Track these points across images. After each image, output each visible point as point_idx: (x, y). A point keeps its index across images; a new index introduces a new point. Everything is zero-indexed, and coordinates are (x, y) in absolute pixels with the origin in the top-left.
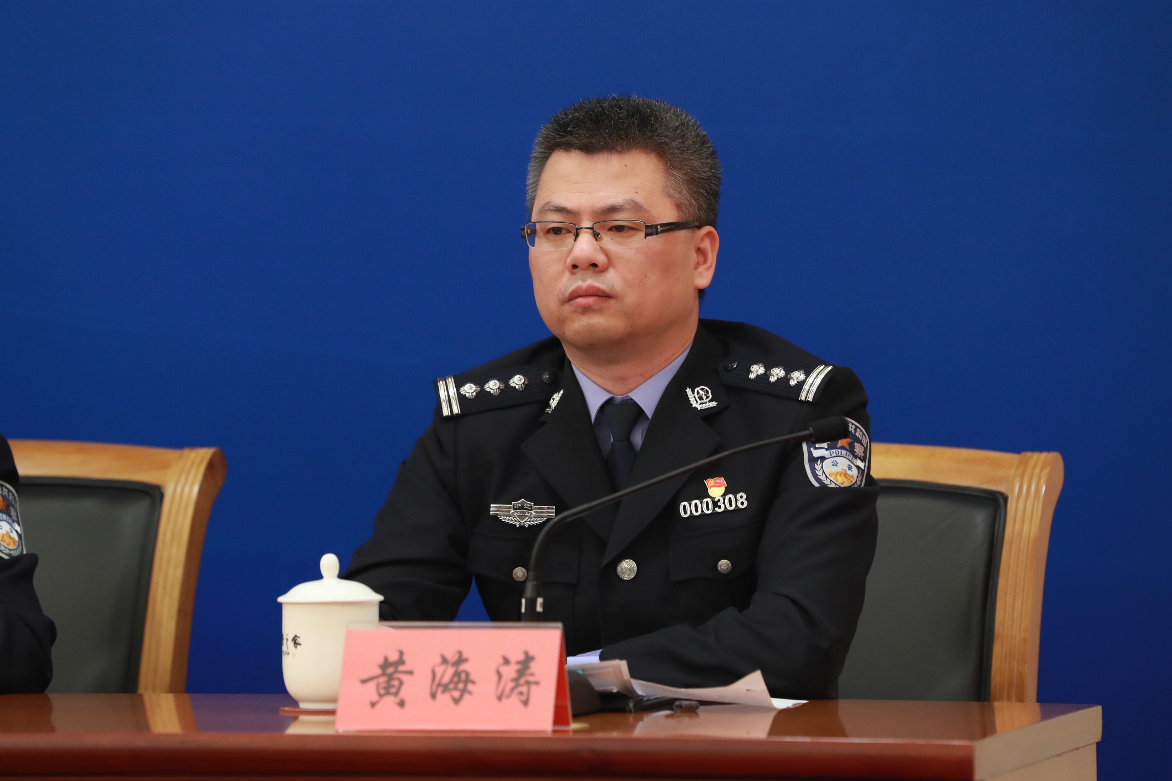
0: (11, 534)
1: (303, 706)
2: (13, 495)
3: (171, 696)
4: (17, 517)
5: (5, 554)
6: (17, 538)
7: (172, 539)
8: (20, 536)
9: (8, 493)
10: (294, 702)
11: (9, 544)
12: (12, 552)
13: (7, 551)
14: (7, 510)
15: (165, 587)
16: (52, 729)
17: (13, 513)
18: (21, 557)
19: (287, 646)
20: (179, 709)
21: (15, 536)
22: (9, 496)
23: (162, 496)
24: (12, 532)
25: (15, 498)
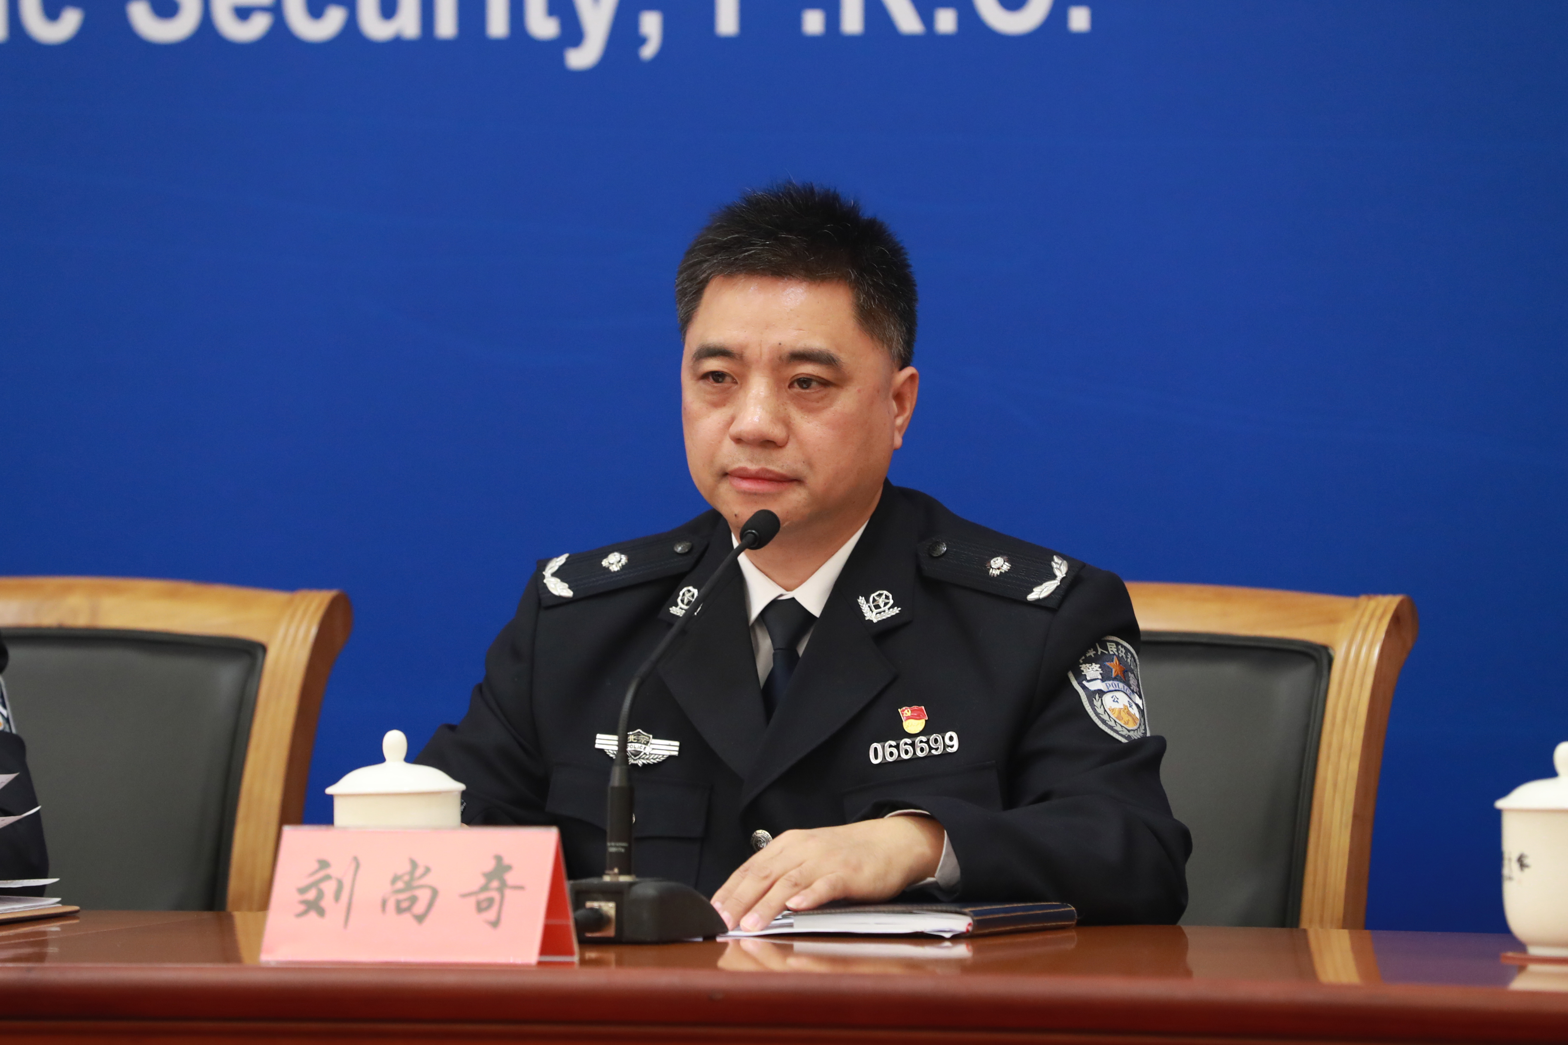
0: (1130, 709)
1: (1533, 951)
2: (1132, 656)
3: (1345, 934)
4: (1138, 686)
5: (1122, 735)
6: (1137, 715)
7: (1344, 720)
8: (1141, 711)
9: (1126, 654)
10: (1520, 946)
11: (1127, 723)
12: (1131, 734)
13: (1125, 732)
14: (1125, 677)
15: (1335, 785)
16: (1188, 973)
17: (1132, 681)
18: (1144, 740)
19: (1510, 868)
20: (1357, 951)
21: (1135, 711)
22: (1127, 658)
23: (1330, 661)
24: (1131, 706)
25: (1135, 661)
